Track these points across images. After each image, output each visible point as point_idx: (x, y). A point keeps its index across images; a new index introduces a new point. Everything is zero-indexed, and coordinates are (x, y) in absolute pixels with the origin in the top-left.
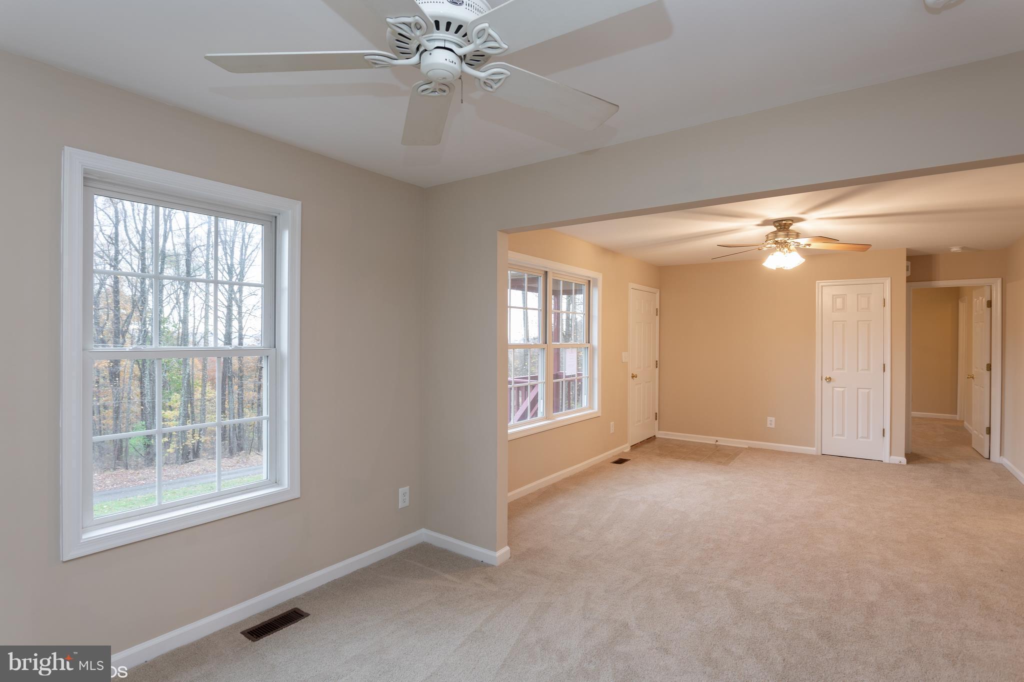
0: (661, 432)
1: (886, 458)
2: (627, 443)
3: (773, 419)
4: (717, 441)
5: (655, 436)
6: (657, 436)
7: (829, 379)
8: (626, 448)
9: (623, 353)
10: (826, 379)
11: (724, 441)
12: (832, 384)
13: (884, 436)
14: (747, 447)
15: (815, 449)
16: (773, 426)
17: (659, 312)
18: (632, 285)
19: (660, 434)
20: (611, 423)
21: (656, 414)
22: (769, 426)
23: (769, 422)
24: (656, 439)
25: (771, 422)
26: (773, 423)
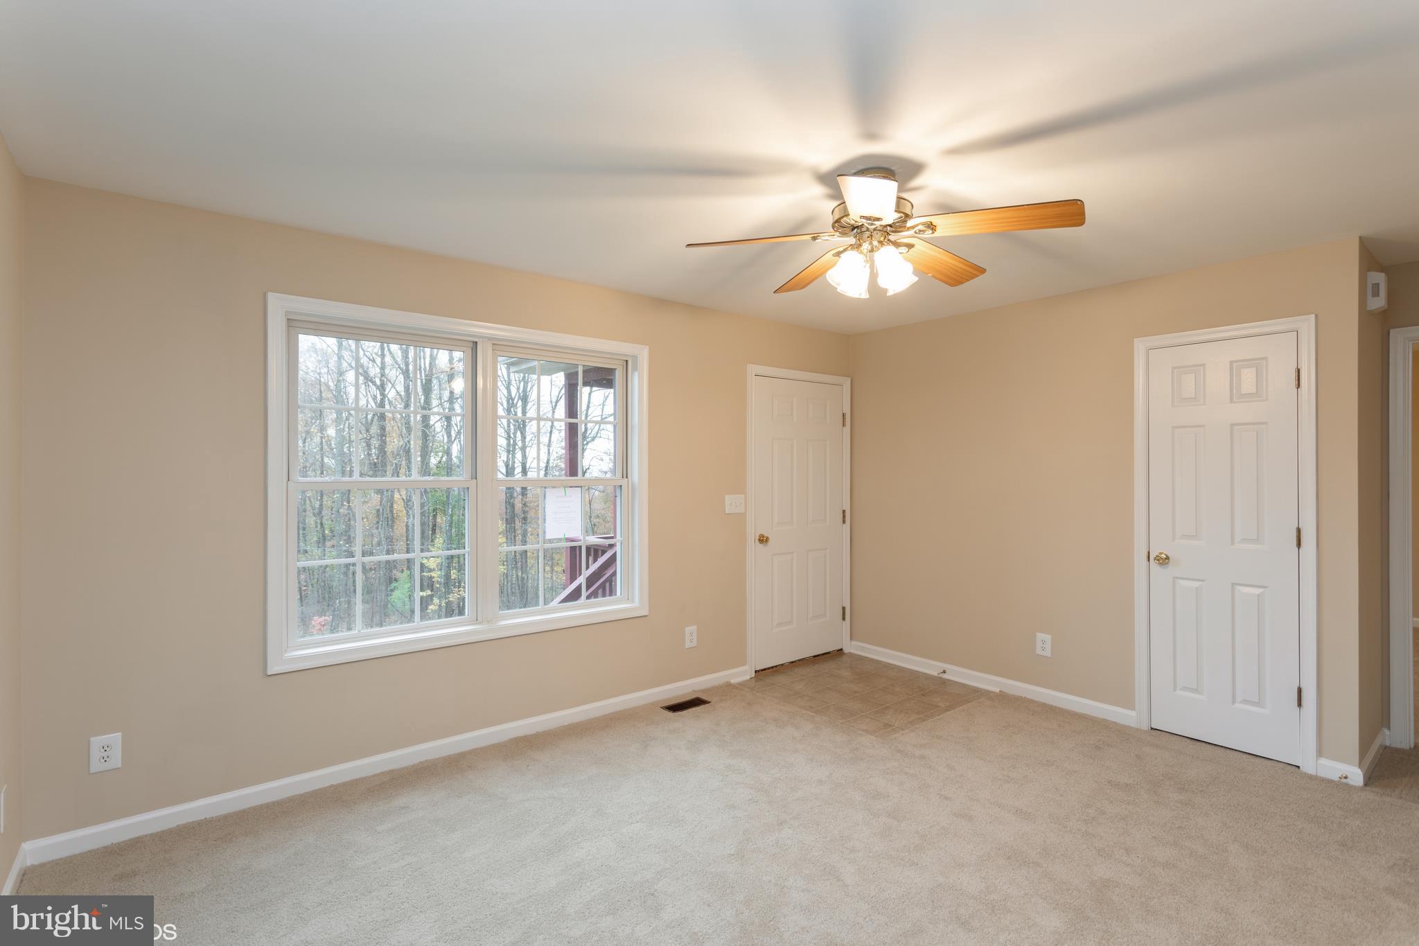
0: (854, 643)
1: (1309, 764)
2: (744, 664)
3: (1048, 638)
4: (944, 672)
5: (841, 650)
6: (846, 650)
7: (1164, 561)
8: (742, 674)
9: (726, 496)
10: (1157, 559)
11: (958, 674)
12: (1170, 571)
13: (1300, 704)
14: (997, 690)
15: (1133, 713)
16: (1048, 653)
17: (852, 420)
18: (753, 369)
19: (850, 647)
20: (688, 629)
21: (844, 608)
22: (1039, 651)
23: (1039, 645)
24: (844, 658)
25: (1044, 643)
26: (1048, 646)
